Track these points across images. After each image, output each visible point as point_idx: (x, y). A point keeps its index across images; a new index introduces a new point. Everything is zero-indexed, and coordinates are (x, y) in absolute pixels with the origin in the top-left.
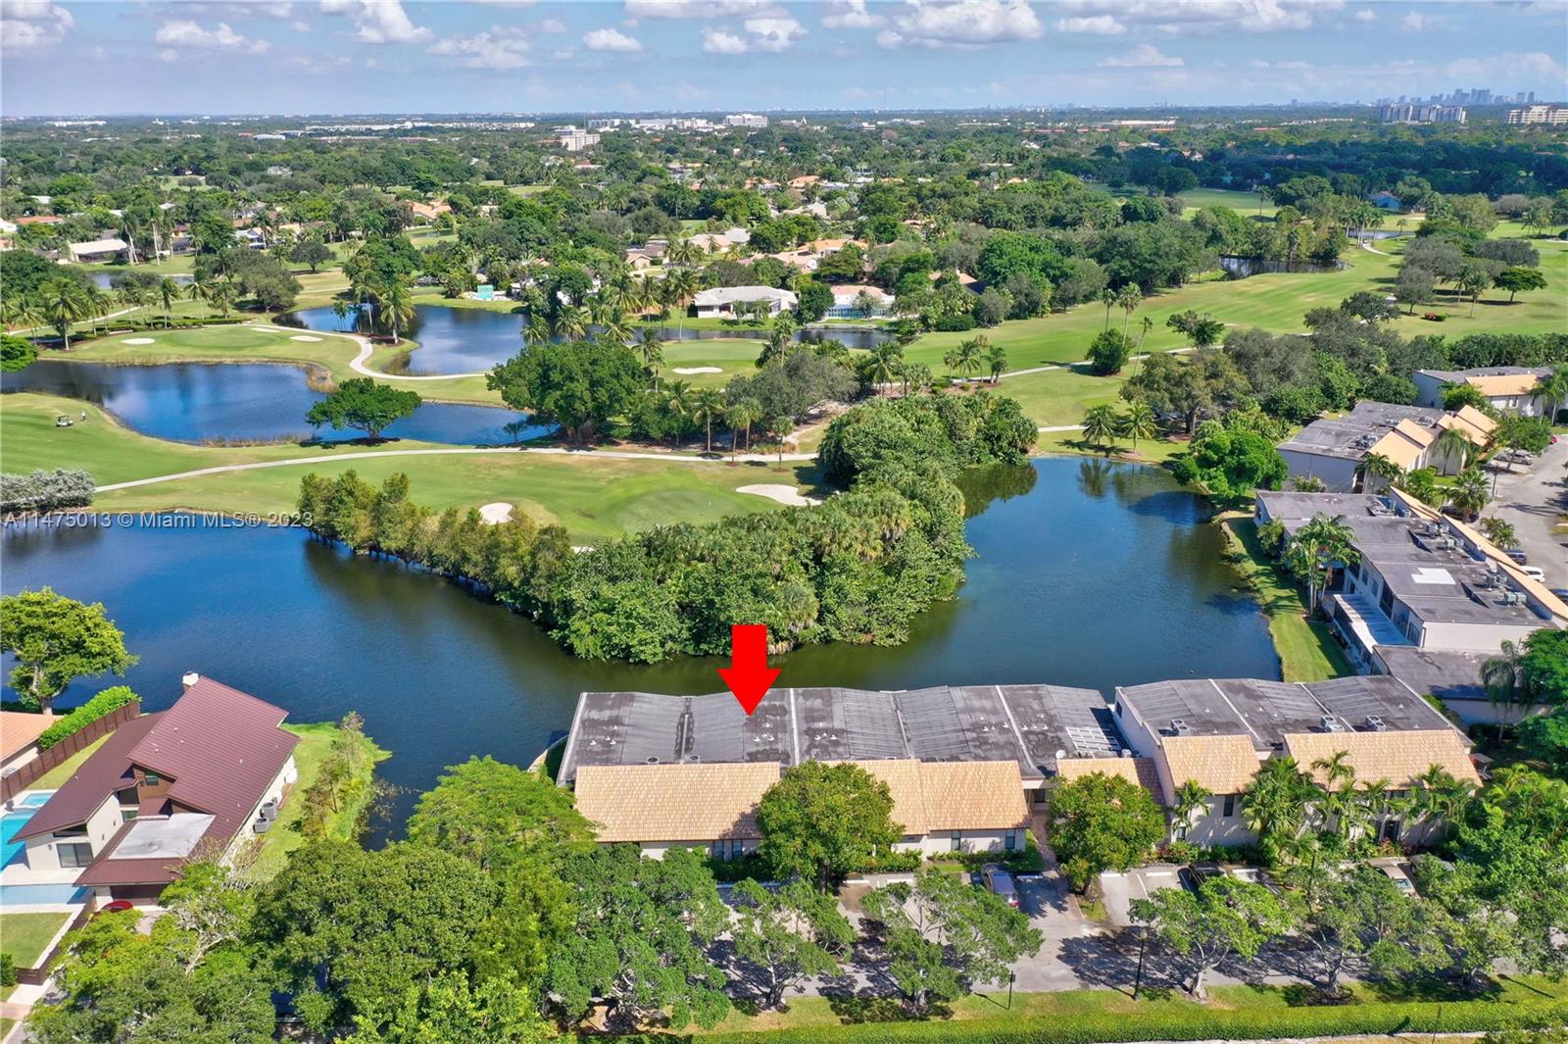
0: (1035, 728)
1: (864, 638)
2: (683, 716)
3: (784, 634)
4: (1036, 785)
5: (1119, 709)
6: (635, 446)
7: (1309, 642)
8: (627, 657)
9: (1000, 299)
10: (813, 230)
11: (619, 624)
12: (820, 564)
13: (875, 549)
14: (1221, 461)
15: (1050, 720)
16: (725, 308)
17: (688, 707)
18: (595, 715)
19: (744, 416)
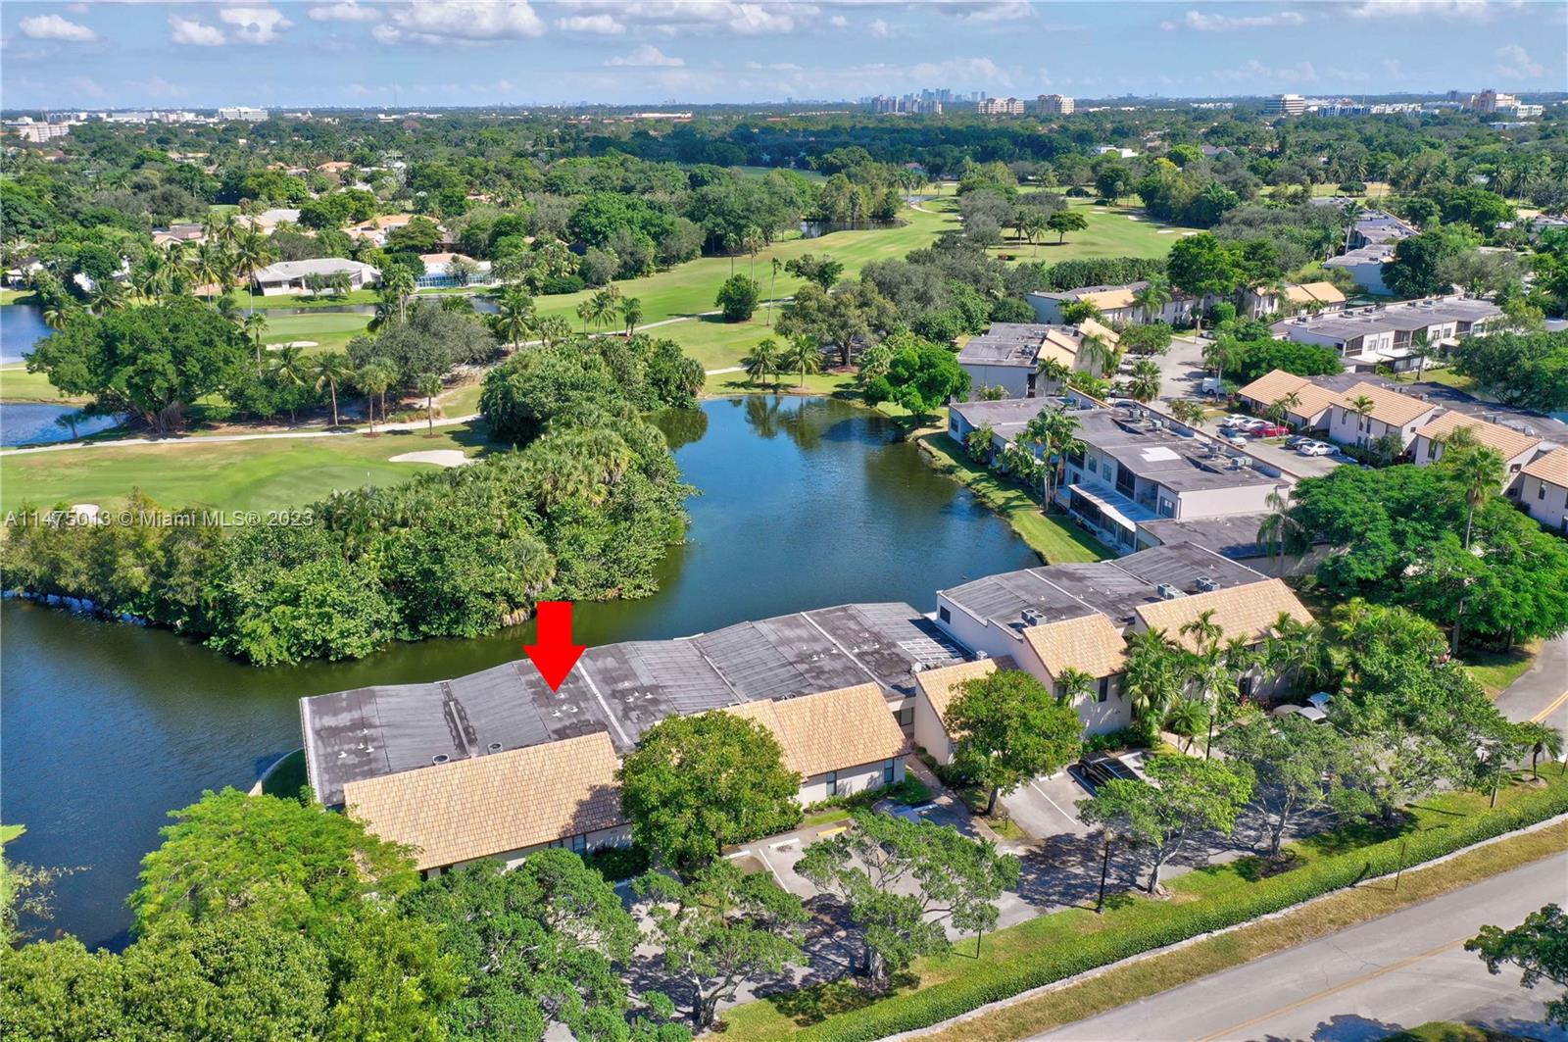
0: (865, 648)
1: (611, 593)
2: (446, 704)
3: (522, 599)
4: (897, 706)
5: (945, 615)
6: (241, 428)
7: (1058, 535)
8: (325, 656)
9: (606, 258)
10: (371, 205)
11: (308, 616)
12: (546, 515)
13: (599, 493)
14: (912, 377)
15: (877, 637)
16: (295, 283)
17: (448, 694)
18: (329, 721)
19: (380, 376)
